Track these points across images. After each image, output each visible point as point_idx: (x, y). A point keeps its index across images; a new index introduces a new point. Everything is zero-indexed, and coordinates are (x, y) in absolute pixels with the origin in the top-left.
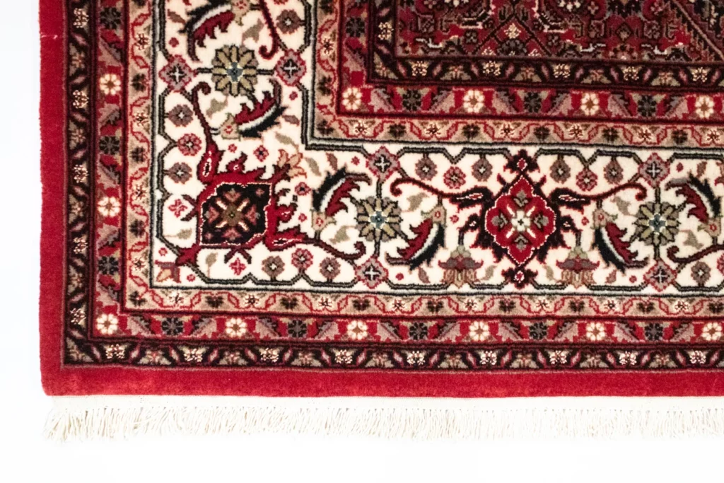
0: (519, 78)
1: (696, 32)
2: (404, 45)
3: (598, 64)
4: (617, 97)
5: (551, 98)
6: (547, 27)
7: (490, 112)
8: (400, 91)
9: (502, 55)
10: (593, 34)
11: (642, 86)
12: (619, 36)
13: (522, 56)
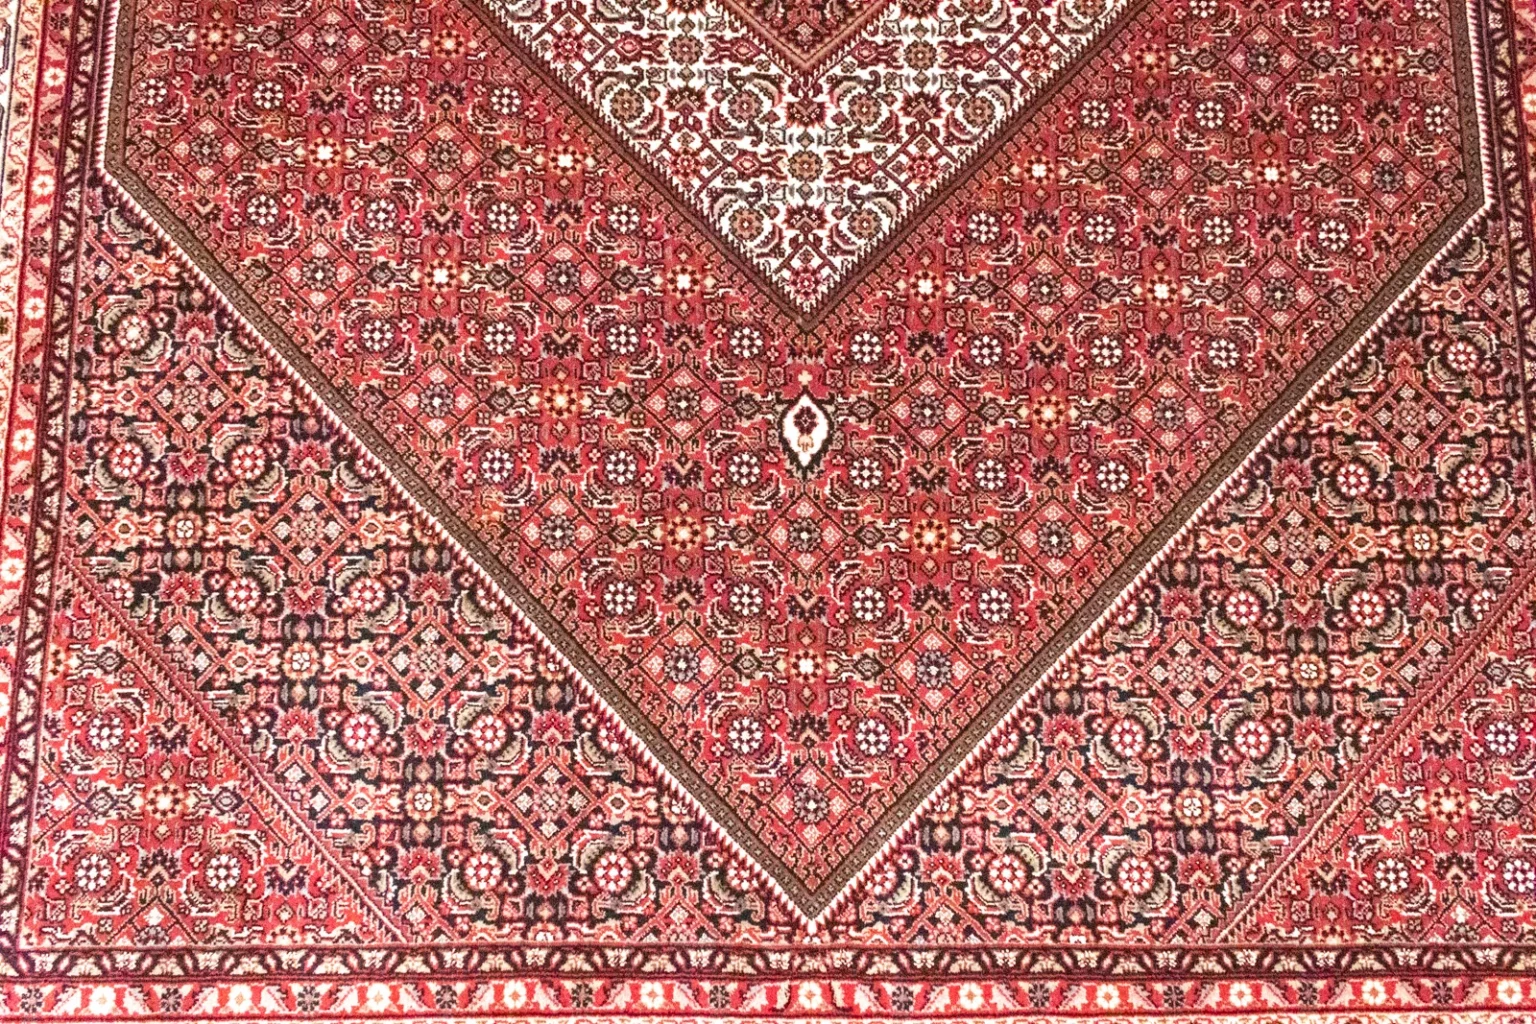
0: (157, 971)
1: (369, 910)
2: (28, 936)
3: (251, 952)
4: (274, 989)
5: (194, 994)
6: (194, 910)
7: (120, 1013)
8: (20, 990)
9: (140, 945)
10: (248, 917)
11: (303, 974)
12: (278, 917)
13: (162, 945)
